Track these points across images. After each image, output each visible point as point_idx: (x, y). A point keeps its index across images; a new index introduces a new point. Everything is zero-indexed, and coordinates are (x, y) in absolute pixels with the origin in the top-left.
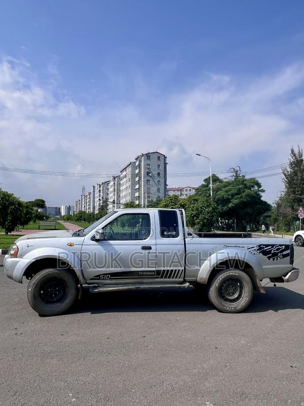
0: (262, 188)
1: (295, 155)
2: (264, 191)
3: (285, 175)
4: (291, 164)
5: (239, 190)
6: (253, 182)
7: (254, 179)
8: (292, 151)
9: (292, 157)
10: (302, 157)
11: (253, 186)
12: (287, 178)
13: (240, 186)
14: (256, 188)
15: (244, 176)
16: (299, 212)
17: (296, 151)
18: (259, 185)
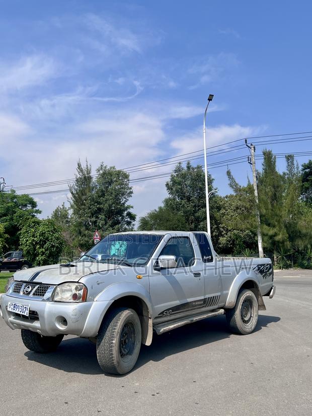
0: (37, 208)
1: (82, 171)
2: (40, 212)
3: (72, 193)
4: (77, 180)
5: (8, 209)
6: (26, 200)
7: (27, 196)
8: (79, 165)
9: (79, 173)
10: (90, 173)
11: (26, 206)
12: (74, 197)
13: (9, 205)
14: (29, 207)
15: (15, 192)
16: (95, 237)
17: (83, 166)
18: (34, 204)
